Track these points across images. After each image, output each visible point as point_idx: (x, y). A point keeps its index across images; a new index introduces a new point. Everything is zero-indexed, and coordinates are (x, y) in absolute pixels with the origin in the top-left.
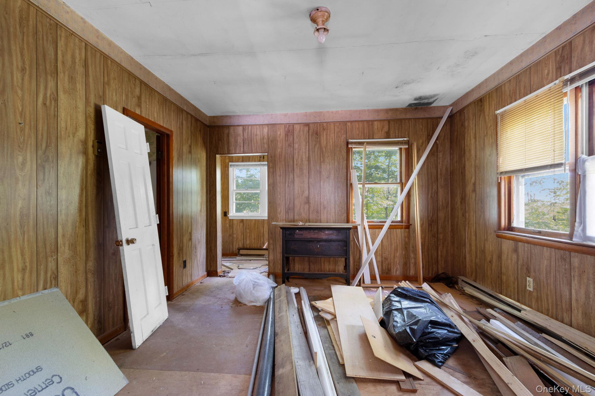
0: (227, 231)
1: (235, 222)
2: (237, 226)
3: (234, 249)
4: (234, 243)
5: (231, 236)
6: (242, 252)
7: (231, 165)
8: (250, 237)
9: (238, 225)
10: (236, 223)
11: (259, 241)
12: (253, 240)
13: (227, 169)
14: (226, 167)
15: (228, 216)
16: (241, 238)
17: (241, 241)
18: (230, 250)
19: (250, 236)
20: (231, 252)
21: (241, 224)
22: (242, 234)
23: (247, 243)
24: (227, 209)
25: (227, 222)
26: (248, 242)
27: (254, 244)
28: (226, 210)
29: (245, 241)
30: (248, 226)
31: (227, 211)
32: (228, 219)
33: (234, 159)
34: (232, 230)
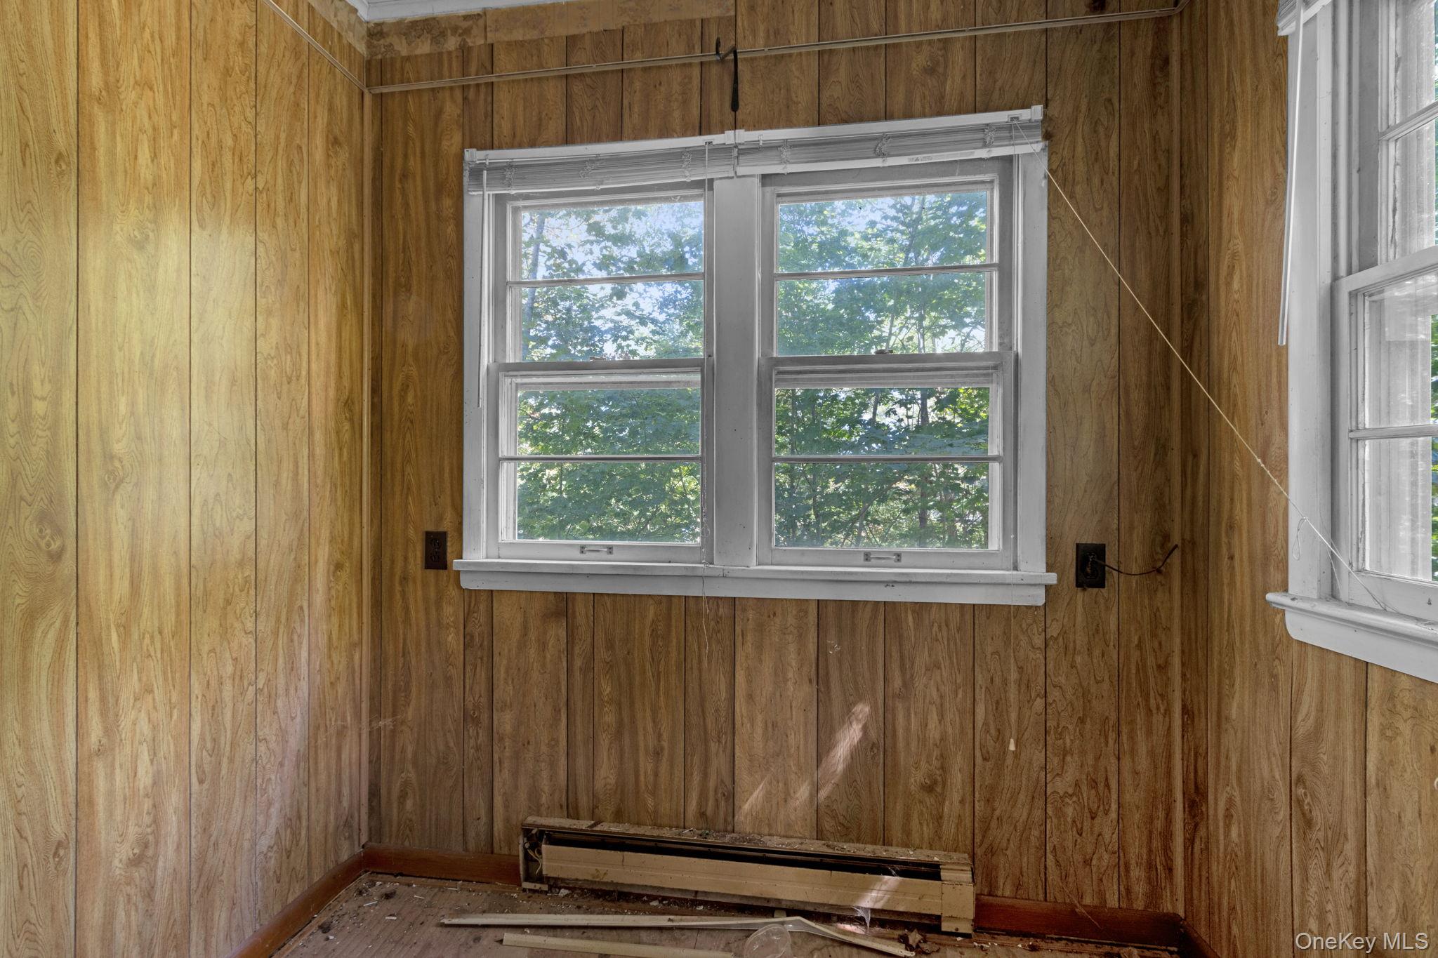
0: (448, 679)
1: (506, 614)
2: (522, 645)
3: (499, 825)
4: (502, 778)
5: (476, 721)
6: (554, 860)
7: (477, 172)
8: (619, 733)
9: (533, 636)
10: (519, 619)
11: (696, 778)
12: (646, 765)
13: (447, 202)
14: (440, 189)
15: (456, 564)
16: (553, 743)
17: (553, 764)
18: (471, 834)
19: (620, 723)
20: (471, 845)
21: (557, 632)
22: (557, 711)
23: (599, 784)
24: (449, 514)
25: (450, 612)
26: (606, 775)
27: (654, 793)
28: (440, 518)
29: (580, 762)
30: (610, 645)
31: (447, 526)
32: (453, 592)
33: (506, 127)
34: (482, 674)
